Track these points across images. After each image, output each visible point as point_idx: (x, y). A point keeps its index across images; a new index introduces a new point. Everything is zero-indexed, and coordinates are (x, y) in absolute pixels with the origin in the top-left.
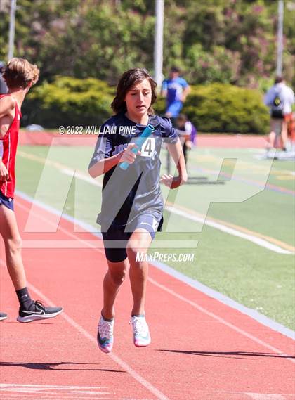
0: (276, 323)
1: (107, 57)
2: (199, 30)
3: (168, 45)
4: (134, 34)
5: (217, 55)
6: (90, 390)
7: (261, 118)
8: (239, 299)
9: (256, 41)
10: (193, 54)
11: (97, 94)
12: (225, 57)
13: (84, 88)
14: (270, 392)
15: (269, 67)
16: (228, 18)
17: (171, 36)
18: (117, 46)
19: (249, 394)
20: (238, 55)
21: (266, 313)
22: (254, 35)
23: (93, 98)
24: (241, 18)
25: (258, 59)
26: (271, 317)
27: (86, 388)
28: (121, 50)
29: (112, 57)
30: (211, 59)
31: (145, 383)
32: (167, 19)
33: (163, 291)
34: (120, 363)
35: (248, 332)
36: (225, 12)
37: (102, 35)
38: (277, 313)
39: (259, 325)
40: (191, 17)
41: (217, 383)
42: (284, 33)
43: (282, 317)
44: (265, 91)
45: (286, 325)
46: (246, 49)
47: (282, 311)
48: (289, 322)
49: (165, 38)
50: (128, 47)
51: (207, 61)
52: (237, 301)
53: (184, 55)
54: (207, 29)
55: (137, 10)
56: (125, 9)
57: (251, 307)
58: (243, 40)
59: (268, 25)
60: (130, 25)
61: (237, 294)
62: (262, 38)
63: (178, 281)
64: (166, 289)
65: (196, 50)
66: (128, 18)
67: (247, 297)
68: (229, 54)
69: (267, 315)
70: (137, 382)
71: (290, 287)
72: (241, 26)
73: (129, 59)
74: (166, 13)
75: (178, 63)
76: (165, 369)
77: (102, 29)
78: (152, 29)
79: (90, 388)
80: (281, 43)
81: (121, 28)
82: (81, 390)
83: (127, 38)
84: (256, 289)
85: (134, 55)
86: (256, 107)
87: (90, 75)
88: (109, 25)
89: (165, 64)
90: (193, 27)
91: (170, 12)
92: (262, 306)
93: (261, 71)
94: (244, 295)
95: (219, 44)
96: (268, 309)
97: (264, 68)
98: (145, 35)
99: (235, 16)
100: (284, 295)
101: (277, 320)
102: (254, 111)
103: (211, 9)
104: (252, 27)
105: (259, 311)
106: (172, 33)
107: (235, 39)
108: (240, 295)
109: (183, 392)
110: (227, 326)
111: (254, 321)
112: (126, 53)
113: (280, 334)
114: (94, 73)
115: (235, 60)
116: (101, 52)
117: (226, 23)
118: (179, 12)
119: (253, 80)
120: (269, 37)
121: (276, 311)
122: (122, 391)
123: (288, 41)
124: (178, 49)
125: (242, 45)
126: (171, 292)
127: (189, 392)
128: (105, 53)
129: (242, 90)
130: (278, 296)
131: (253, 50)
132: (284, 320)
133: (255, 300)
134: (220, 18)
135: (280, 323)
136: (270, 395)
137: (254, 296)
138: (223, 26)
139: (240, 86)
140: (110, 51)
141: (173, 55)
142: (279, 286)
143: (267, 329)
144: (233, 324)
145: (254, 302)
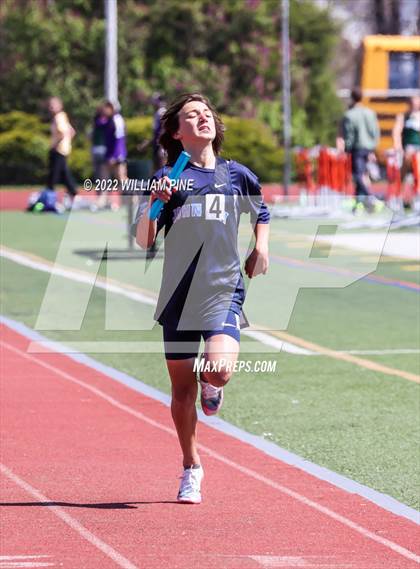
0: (293, 454)
1: (38, 80)
2: (169, 36)
3: (125, 59)
4: (75, 45)
5: (196, 70)
6: (25, 561)
7: (263, 159)
8: (238, 421)
9: (252, 49)
10: (162, 72)
11: (25, 135)
12: (208, 72)
13: (6, 125)
14: (285, 553)
15: (271, 86)
16: (210, 18)
17: (129, 46)
18: (51, 64)
19: (254, 557)
20: (226, 69)
21: (277, 440)
22: (250, 40)
23: (19, 140)
24: (228, 17)
25: (255, 74)
26: (285, 445)
27: (20, 557)
28: (58, 70)
29: (45, 80)
30: (188, 77)
31: (104, 547)
32: (123, 23)
33: (128, 414)
34: (67, 521)
35: (253, 470)
36: (205, 10)
37: (29, 50)
38: (293, 440)
39: (267, 457)
40: (156, 19)
41: (208, 544)
42: (291, 36)
43: (300, 446)
44: (267, 120)
45: (307, 457)
46: (237, 61)
47: (300, 437)
48: (310, 452)
49: (120, 49)
50: (68, 65)
51: (181, 81)
52: (235, 424)
53: (149, 74)
54: (180, 34)
55: (79, 10)
56: (61, 10)
57: (256, 433)
58: (233, 48)
59: (268, 25)
60: (68, 33)
61: (235, 414)
62: (260, 44)
63: (149, 398)
64: (132, 411)
65: (166, 66)
66: (65, 23)
67: (248, 418)
68: (214, 69)
69: (279, 444)
70: (93, 546)
71: (311, 402)
72: (229, 28)
73: (69, 82)
74: (120, 14)
75: (141, 85)
76: (133, 527)
77: (28, 40)
78: (102, 37)
79: (25, 557)
80: (287, 50)
81: (56, 38)
82: (13, 561)
83: (65, 52)
84: (262, 407)
85: (77, 75)
86: (256, 144)
87: (14, 108)
88: (39, 33)
89: (121, 87)
90: (160, 32)
91: (127, 12)
92: (272, 431)
93: (261, 91)
94: (243, 416)
95: (199, 56)
96: (280, 435)
97: (265, 86)
98: (91, 47)
99: (220, 14)
100: (302, 414)
101: (292, 450)
102: (254, 151)
103: (185, 6)
104: (245, 29)
105: (268, 438)
106: (130, 41)
107: (222, 47)
108: (239, 416)
109: (160, 558)
110: (220, 461)
111: (261, 453)
112: (65, 73)
113: (299, 470)
114: (19, 104)
115: (222, 77)
116: (28, 73)
117: (207, 24)
118: (140, 11)
119: (249, 104)
120: (270, 42)
121: (291, 438)
122: (71, 560)
123: (298, 48)
124: (139, 65)
125: (231, 56)
126: (139, 415)
127: (168, 558)
128: (34, 75)
129: (234, 121)
130: (294, 415)
131: (246, 62)
132: (303, 449)
133: (261, 423)
134: (199, 17)
135: (297, 453)
136: (285, 558)
137: (259, 416)
138: (202, 28)
139: (231, 115)
140: (40, 71)
141: (133, 74)
142: (294, 402)
143: (278, 463)
144: (228, 458)
145: (259, 426)
